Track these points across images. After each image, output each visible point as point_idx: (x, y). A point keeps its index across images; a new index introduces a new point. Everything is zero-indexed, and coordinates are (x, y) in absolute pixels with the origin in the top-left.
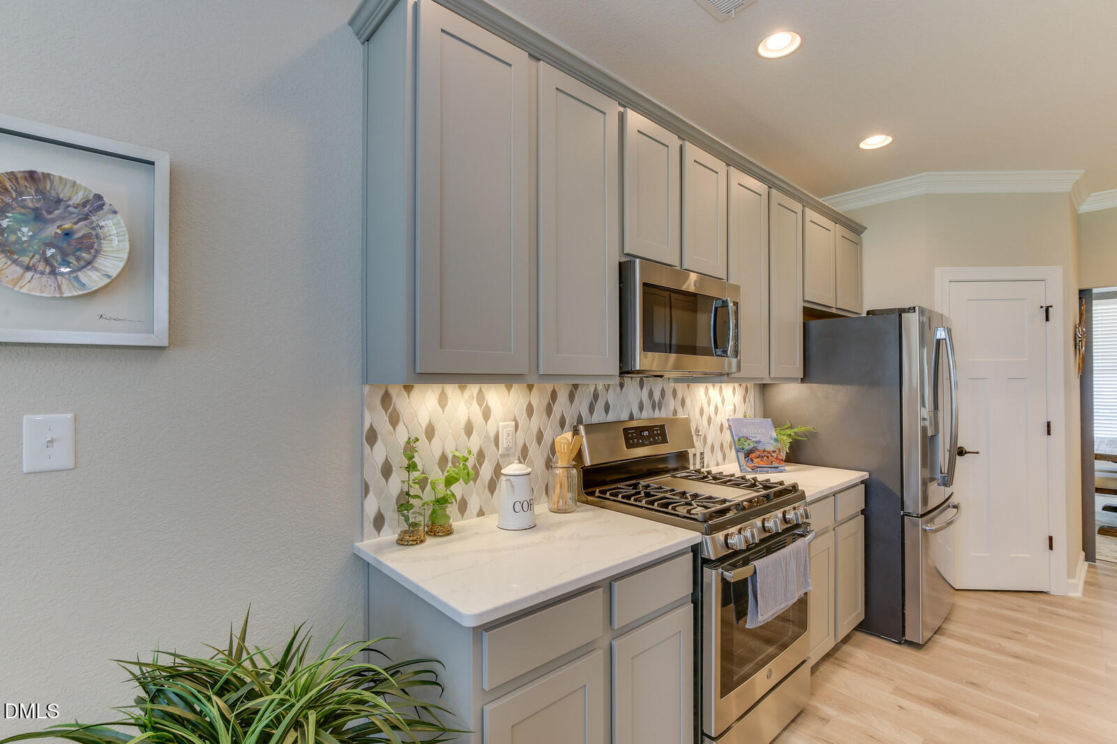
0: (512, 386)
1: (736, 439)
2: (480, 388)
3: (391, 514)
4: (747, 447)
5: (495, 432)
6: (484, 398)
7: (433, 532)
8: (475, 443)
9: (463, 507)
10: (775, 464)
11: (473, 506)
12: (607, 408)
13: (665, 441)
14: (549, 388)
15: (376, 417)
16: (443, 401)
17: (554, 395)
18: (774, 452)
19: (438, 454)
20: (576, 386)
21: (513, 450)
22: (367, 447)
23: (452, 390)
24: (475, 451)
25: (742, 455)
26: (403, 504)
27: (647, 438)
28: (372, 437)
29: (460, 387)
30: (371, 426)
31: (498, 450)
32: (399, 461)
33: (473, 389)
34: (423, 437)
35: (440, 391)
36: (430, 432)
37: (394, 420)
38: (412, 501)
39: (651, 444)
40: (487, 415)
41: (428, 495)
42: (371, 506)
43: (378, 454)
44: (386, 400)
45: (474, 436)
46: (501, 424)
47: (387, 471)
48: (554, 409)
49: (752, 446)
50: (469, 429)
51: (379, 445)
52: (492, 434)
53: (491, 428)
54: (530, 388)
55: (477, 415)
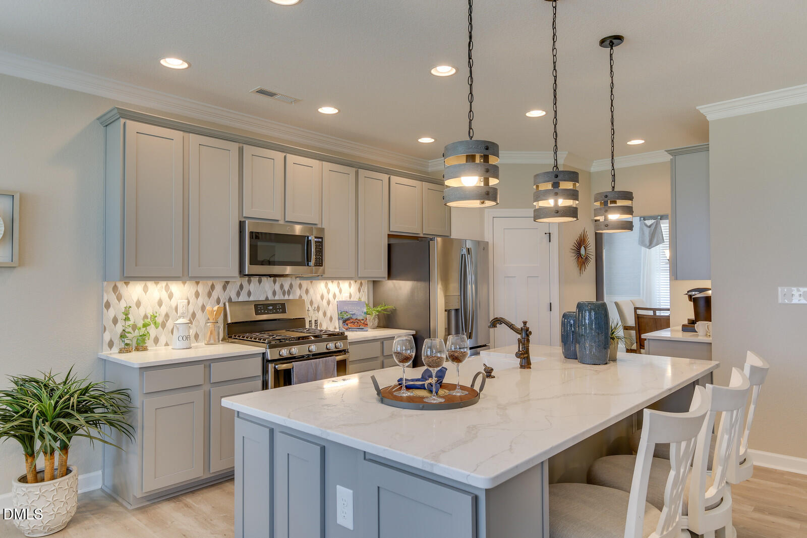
0: (186, 282)
1: (339, 312)
2: (167, 283)
3: (116, 341)
4: (345, 317)
5: (176, 305)
6: (169, 288)
7: (137, 349)
8: (163, 310)
9: (156, 340)
10: (361, 327)
11: (163, 340)
12: (249, 294)
13: (284, 311)
14: (210, 283)
15: (110, 296)
16: (145, 290)
17: (213, 287)
18: (362, 320)
19: (142, 314)
20: (227, 282)
21: (186, 314)
22: (105, 310)
23: (151, 285)
24: (164, 314)
25: (341, 322)
26: (123, 336)
27: (271, 310)
28: (108, 305)
29: (155, 283)
30: (107, 300)
31: (177, 313)
32: (121, 317)
33: (163, 284)
34: (134, 307)
35: (143, 285)
36: (138, 304)
37: (119, 298)
38: (127, 334)
39: (273, 313)
40: (171, 296)
41: (137, 333)
42: (107, 337)
43: (111, 313)
44: (115, 288)
45: (163, 307)
46: (179, 301)
47: (115, 321)
48: (213, 294)
49: (349, 316)
50: (160, 303)
51: (111, 309)
52: (174, 306)
53: (173, 303)
54: (198, 283)
55: (164, 296)
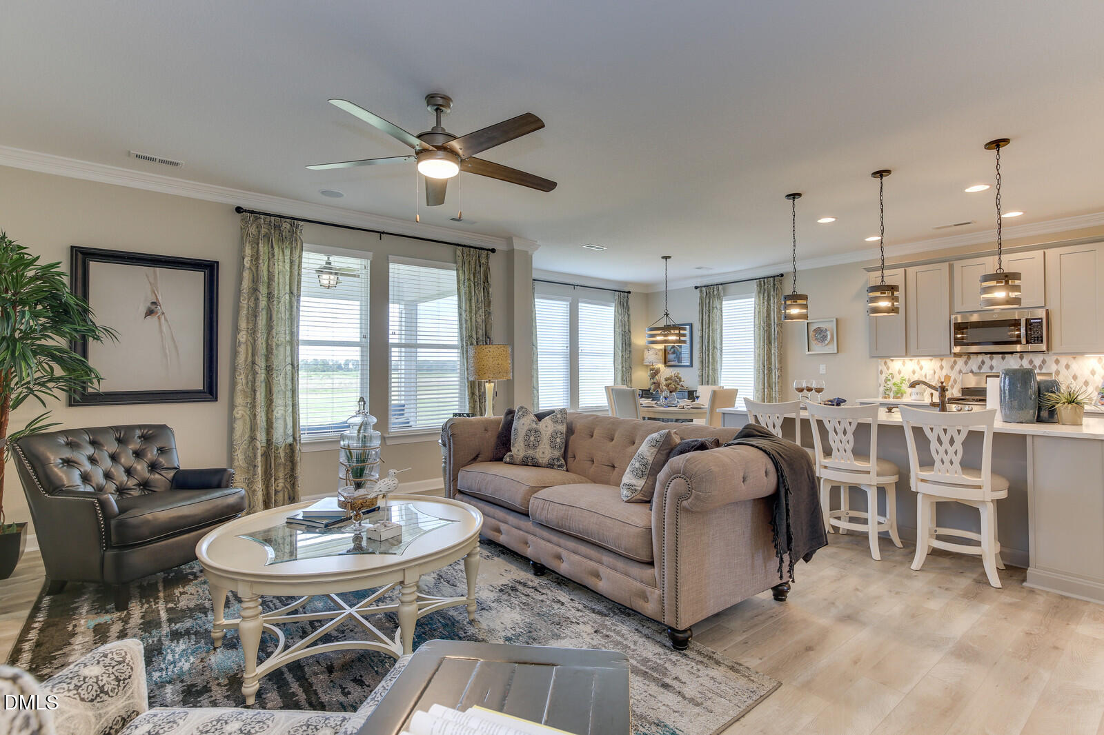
0: (932, 359)
2: (918, 360)
6: (920, 362)
14: (952, 359)
15: (884, 368)
16: (904, 364)
17: (955, 362)
21: (933, 380)
22: (880, 375)
28: (881, 372)
30: (881, 369)
31: (926, 379)
32: (889, 378)
33: (916, 361)
34: (896, 373)
36: (899, 372)
37: (888, 369)
40: (921, 368)
43: (883, 376)
44: (885, 363)
45: (916, 375)
46: (928, 371)
50: (914, 372)
51: (883, 374)
52: (924, 374)
53: (923, 372)
54: (942, 360)
55: (917, 368)
